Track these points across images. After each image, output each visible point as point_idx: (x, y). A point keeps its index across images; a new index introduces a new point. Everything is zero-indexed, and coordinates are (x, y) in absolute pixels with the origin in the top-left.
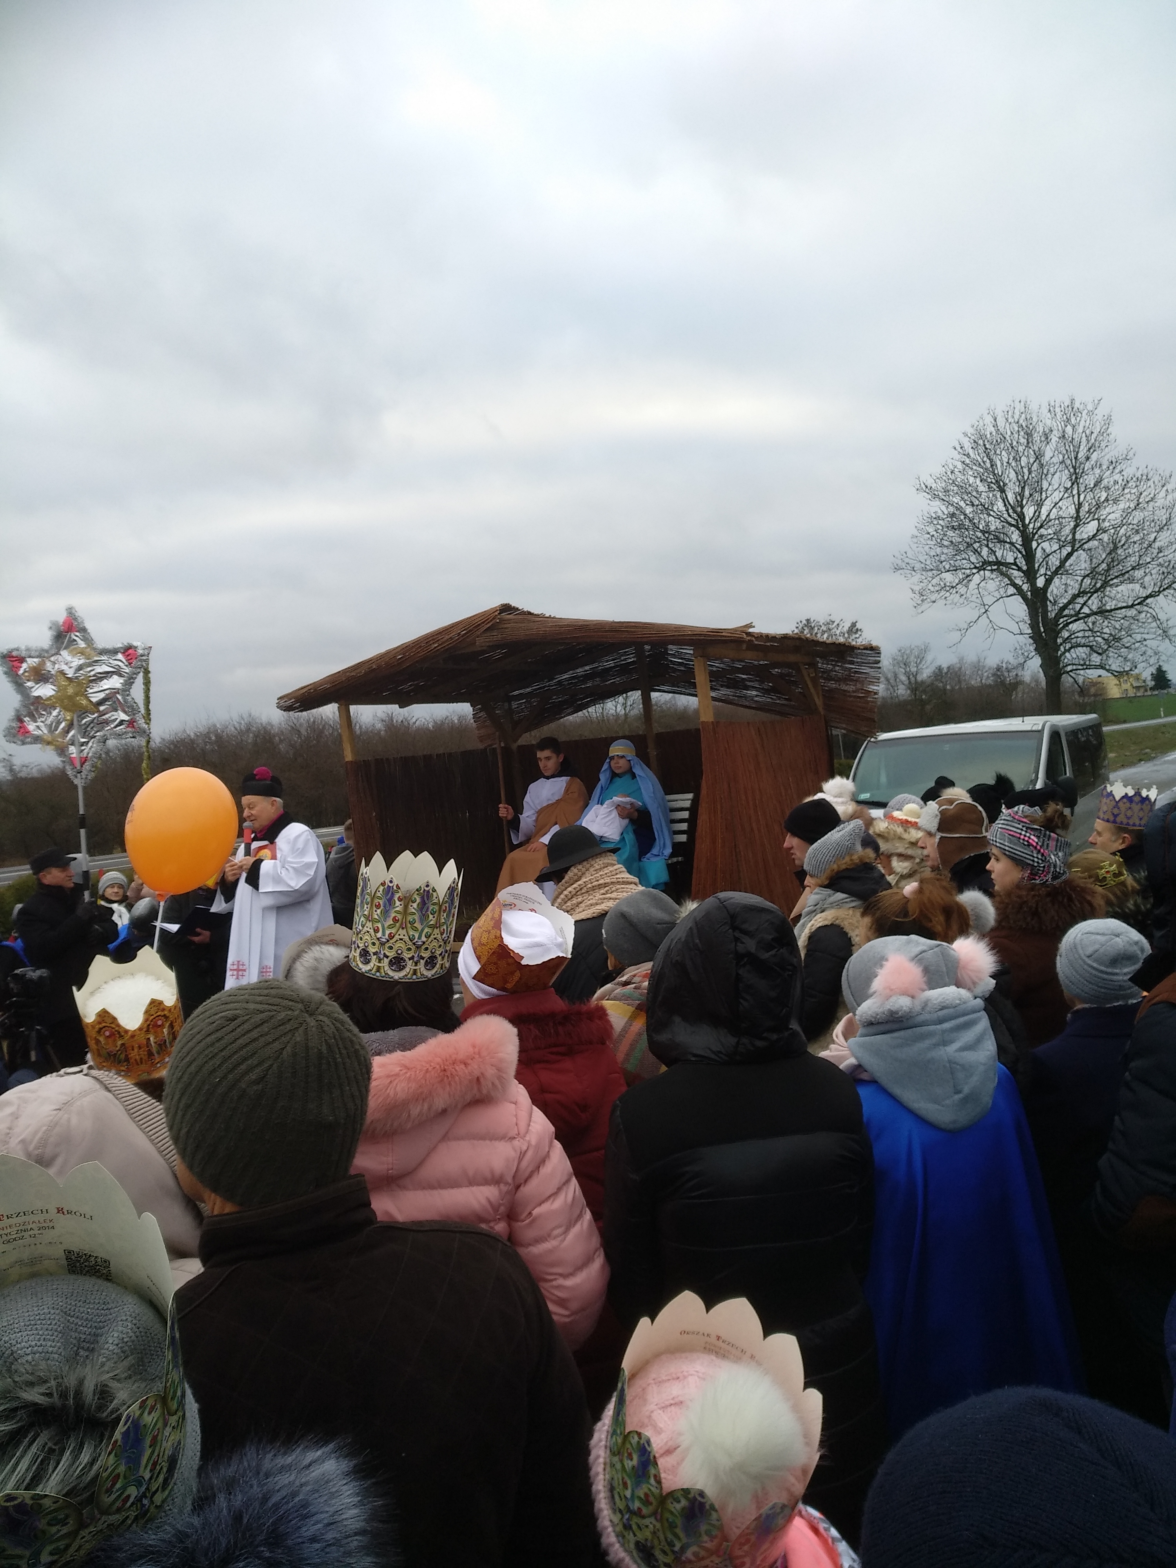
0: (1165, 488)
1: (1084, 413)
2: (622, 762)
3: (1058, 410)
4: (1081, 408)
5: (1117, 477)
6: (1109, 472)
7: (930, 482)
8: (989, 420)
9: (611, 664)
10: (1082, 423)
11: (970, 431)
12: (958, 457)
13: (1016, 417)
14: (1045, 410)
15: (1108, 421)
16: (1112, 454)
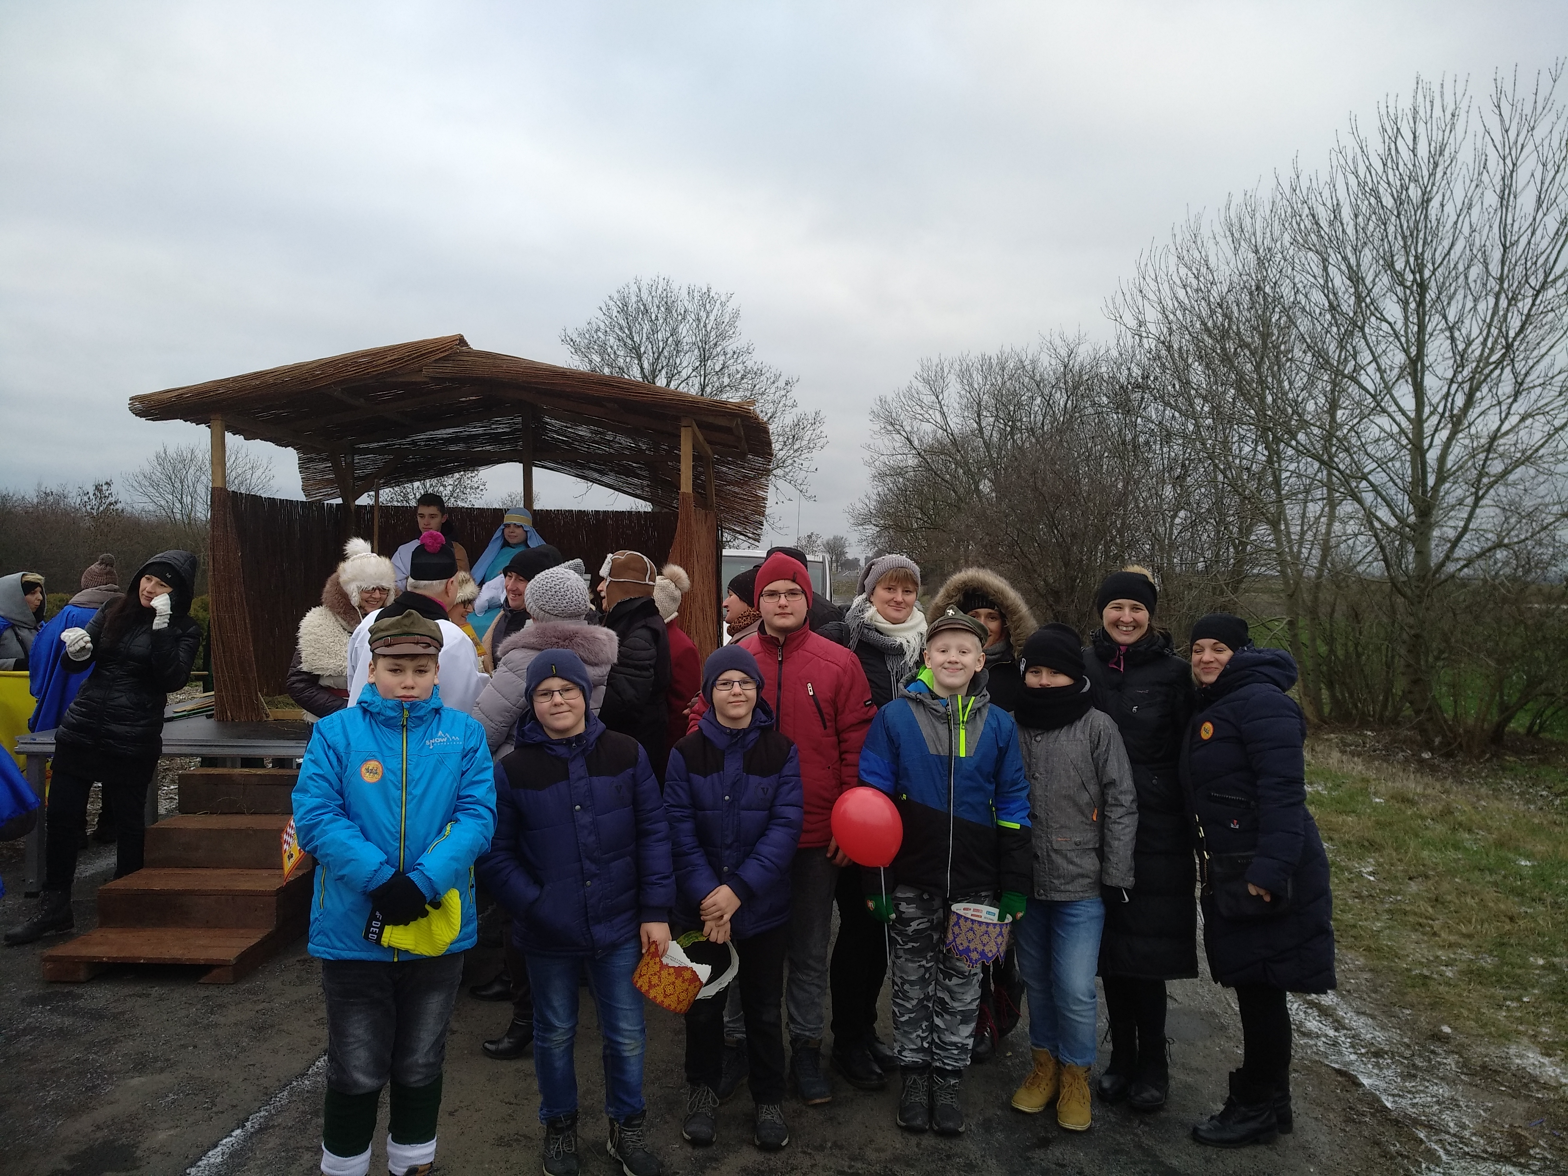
0: (776, 385)
1: (718, 302)
2: (519, 531)
3: (696, 294)
4: (716, 297)
5: (740, 367)
6: (732, 361)
7: (575, 337)
8: (634, 288)
9: (480, 431)
10: (715, 312)
11: (616, 296)
12: (603, 317)
13: (659, 292)
14: (684, 292)
15: (736, 315)
16: (738, 344)
